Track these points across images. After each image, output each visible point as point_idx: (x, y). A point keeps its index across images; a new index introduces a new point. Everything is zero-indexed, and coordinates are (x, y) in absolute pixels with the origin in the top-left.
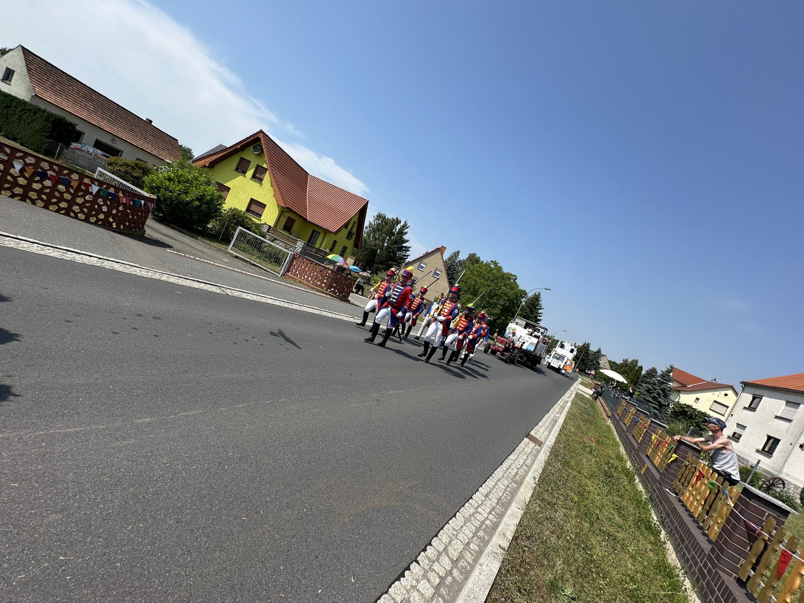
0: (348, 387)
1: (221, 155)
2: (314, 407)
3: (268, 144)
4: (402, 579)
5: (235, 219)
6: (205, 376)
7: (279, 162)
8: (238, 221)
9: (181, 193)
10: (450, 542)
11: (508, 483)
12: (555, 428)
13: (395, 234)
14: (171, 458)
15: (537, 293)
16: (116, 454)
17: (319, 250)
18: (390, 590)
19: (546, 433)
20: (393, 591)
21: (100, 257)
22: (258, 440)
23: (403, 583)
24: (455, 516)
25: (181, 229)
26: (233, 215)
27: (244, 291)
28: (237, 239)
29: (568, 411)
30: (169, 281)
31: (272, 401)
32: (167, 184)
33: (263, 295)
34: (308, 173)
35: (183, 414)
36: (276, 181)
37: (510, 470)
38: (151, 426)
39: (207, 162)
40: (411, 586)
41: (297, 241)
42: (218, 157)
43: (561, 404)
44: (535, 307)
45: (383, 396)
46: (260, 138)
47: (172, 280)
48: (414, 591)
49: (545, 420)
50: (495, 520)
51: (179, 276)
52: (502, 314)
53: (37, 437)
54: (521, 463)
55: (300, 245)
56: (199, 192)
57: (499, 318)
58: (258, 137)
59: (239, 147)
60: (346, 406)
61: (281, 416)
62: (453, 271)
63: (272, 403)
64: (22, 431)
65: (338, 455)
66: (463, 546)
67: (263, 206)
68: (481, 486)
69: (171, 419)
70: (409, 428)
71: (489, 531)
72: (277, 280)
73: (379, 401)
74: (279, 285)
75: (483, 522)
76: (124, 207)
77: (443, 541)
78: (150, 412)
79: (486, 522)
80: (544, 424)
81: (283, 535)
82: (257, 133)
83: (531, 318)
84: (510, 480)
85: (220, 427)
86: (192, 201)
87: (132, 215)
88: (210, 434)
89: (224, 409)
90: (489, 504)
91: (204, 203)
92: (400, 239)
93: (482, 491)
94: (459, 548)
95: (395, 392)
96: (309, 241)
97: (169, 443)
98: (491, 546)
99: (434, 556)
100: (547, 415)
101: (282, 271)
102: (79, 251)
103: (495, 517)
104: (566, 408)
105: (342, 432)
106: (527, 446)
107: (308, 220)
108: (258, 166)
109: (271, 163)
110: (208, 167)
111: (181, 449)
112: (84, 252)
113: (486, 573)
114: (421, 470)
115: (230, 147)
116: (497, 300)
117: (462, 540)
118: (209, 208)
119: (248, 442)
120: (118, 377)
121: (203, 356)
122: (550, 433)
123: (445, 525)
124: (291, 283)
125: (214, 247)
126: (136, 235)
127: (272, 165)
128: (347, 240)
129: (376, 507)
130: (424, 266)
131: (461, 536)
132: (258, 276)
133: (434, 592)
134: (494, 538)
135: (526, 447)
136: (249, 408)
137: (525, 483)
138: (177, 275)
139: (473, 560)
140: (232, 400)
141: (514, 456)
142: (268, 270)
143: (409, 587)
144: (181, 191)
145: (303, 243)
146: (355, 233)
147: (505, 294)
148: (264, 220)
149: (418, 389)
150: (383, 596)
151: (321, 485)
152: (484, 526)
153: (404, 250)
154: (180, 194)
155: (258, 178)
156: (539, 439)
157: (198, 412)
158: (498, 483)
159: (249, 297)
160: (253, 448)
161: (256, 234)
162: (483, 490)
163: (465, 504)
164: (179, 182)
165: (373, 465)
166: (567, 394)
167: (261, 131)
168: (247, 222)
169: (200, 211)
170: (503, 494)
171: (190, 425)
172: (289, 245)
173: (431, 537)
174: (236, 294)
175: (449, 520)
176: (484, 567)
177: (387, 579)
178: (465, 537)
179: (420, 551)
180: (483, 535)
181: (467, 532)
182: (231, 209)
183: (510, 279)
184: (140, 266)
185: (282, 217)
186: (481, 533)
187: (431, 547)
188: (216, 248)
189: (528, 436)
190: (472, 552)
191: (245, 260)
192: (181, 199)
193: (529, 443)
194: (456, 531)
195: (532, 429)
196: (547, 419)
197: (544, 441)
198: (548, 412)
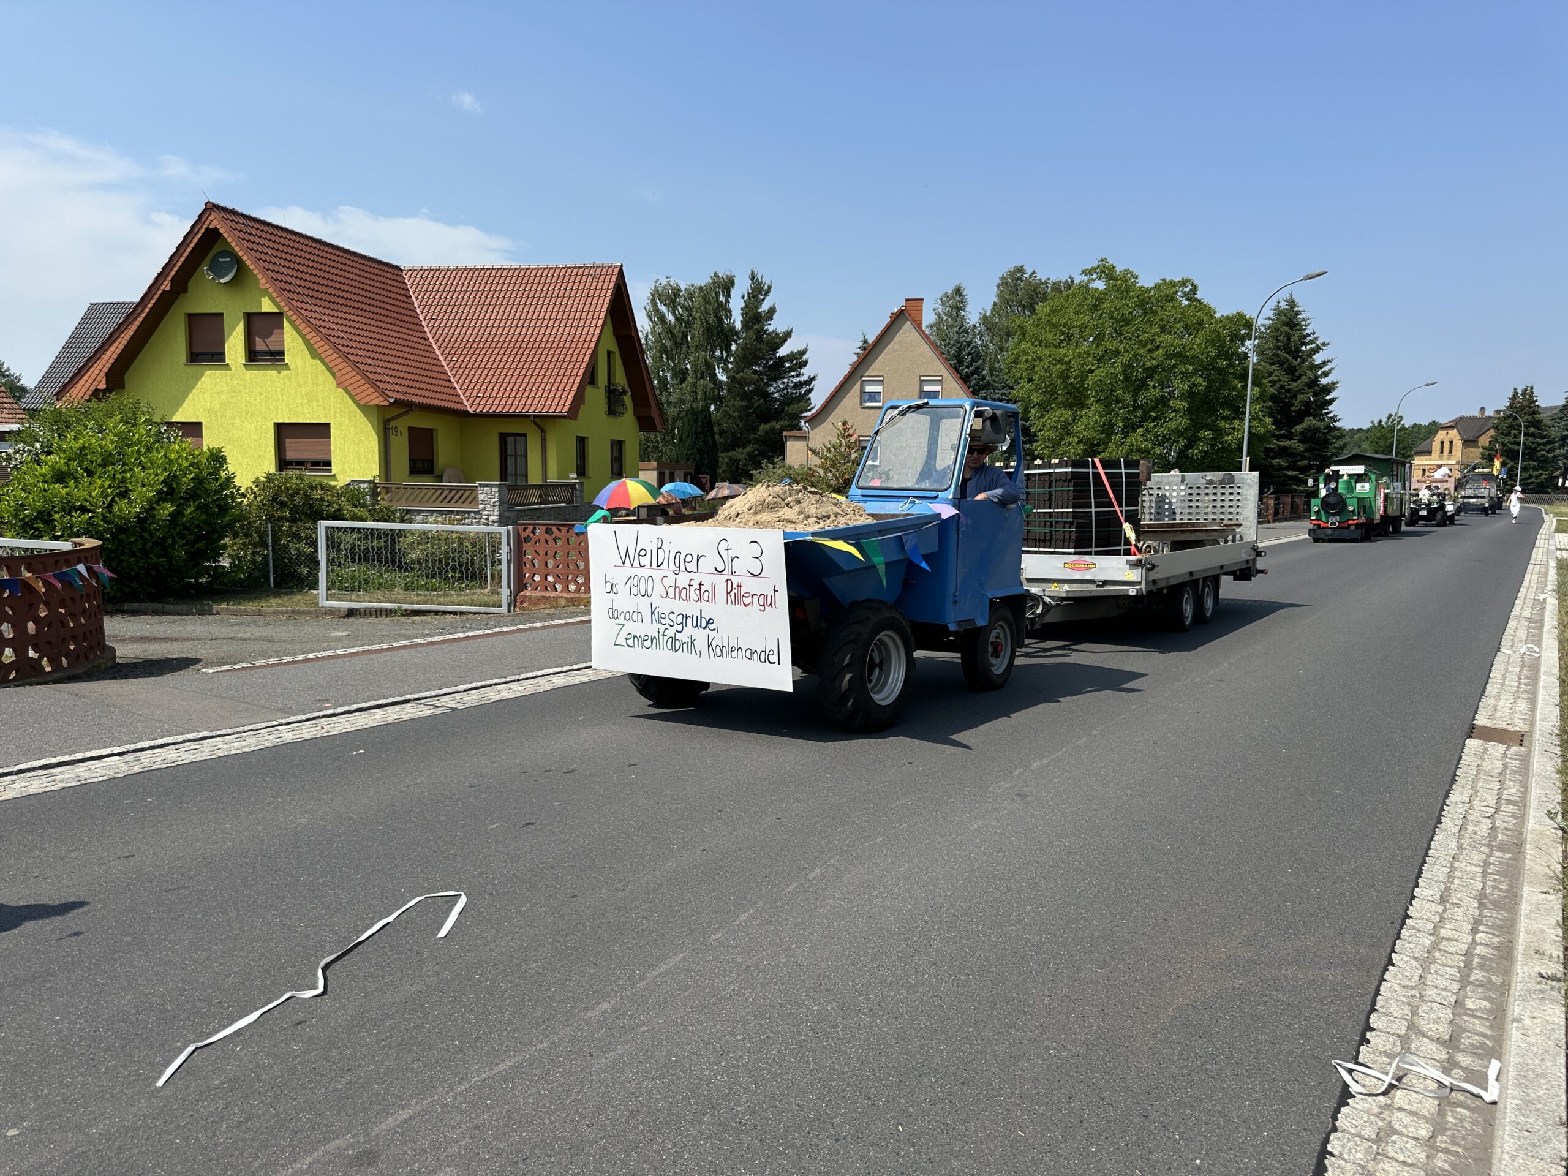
0: (927, 792)
1: (128, 337)
2: (892, 862)
3: (247, 237)
4: (1350, 1101)
5: (283, 504)
6: (617, 890)
7: (304, 276)
8: (294, 510)
9: (113, 500)
10: (1414, 1012)
11: (1484, 857)
12: (1541, 683)
13: (737, 333)
14: (718, 1052)
15: (1284, 305)
16: (619, 1077)
17: (545, 488)
18: (1337, 1124)
19: (1522, 706)
20: (1348, 1124)
21: (117, 750)
22: (843, 966)
23: (1358, 1106)
24: (1390, 962)
25: (159, 606)
26: (274, 499)
27: (479, 684)
28: (331, 562)
29: (1560, 624)
30: (306, 736)
31: (794, 885)
32: (64, 491)
33: (530, 675)
34: (397, 268)
35: (655, 973)
36: (326, 338)
37: (1470, 828)
38: (623, 1014)
39: (96, 377)
40: (1380, 1107)
41: (473, 489)
42: (121, 347)
43: (1527, 613)
44: (1296, 353)
45: (1025, 781)
46: (216, 229)
47: (307, 732)
48: (1393, 1114)
49: (1499, 676)
50: (1495, 940)
51: (309, 716)
52: (1197, 425)
53: (464, 1094)
54: (1492, 801)
55: (488, 496)
56: (157, 475)
57: (1192, 442)
58: (208, 229)
59: (166, 286)
60: (958, 835)
61: (841, 905)
62: (973, 360)
63: (798, 887)
64: (432, 1097)
65: (1031, 937)
66: (1449, 1011)
67: (321, 430)
68: (1417, 885)
69: (644, 990)
70: (1145, 827)
71: (1494, 965)
72: (512, 625)
73: (1027, 796)
74: (534, 633)
75: (1468, 954)
76: (46, 604)
77: (1395, 1014)
78: (594, 992)
79: (1476, 951)
80: (1503, 685)
81: (1048, 1103)
82: (200, 216)
83: (1299, 392)
84: (1486, 850)
85: (745, 969)
86: (152, 508)
87: (73, 615)
88: (739, 988)
89: (719, 935)
90: (1460, 913)
91: (187, 500)
92: (762, 342)
93: (1426, 894)
94: (1440, 1015)
95: (1045, 761)
96: (503, 477)
97: (687, 1030)
98: (1520, 982)
99: (1394, 1045)
100: (1500, 659)
101: (505, 592)
102: (66, 758)
103: (1493, 934)
104: (1546, 619)
105: (997, 889)
106: (1486, 756)
107: (471, 410)
108: (251, 319)
109: (284, 288)
110: (109, 389)
111: (718, 1032)
112: (80, 756)
113: (1537, 1031)
114: (1245, 902)
115: (142, 299)
116: (1162, 384)
117: (1438, 999)
118: (202, 508)
119: (825, 976)
120: (465, 955)
121: (570, 853)
122: (1533, 701)
123: (1380, 985)
124: (553, 617)
125: (276, 613)
126: (103, 666)
127: (291, 295)
128: (611, 419)
129: (1196, 1001)
130: (879, 389)
131: (1430, 993)
132: (461, 635)
133: (1437, 1103)
134: (1519, 967)
135: (1484, 760)
136: (764, 915)
137: (1529, 837)
138: (304, 717)
139: (1491, 1027)
140: (716, 912)
141: (1461, 794)
142: (464, 608)
143: (1376, 1110)
144: (106, 497)
145: (495, 490)
146: (626, 387)
147: (1181, 357)
148: (343, 472)
149: (1095, 732)
150: (1331, 1138)
151: (1046, 1002)
152: (1476, 960)
153: (790, 369)
154: (110, 506)
155: (265, 353)
156: (1510, 728)
157: (678, 959)
158: (1456, 865)
159: (505, 693)
160: (847, 984)
161: (365, 520)
162: (1426, 891)
163: (1399, 933)
164: (90, 473)
165: (1125, 930)
166: (1531, 578)
167: (211, 208)
168: (322, 499)
169: (186, 528)
170: (1484, 884)
171: (688, 986)
172: (458, 513)
173: (1363, 1017)
174: (471, 698)
175: (1384, 973)
176: (1527, 1022)
177: (1319, 1110)
178: (1444, 993)
179: (1355, 1047)
180: (1483, 976)
181: (1442, 983)
182: (257, 482)
183: (1171, 299)
184: (213, 734)
185: (393, 439)
186: (1477, 975)
187: (1374, 1033)
188: (282, 613)
189: (1472, 731)
190: (1479, 1014)
191: (381, 610)
192: (121, 517)
193: (1486, 750)
194: (1413, 988)
195: (1476, 712)
196: (1506, 670)
197: (1526, 728)
198: (1499, 649)
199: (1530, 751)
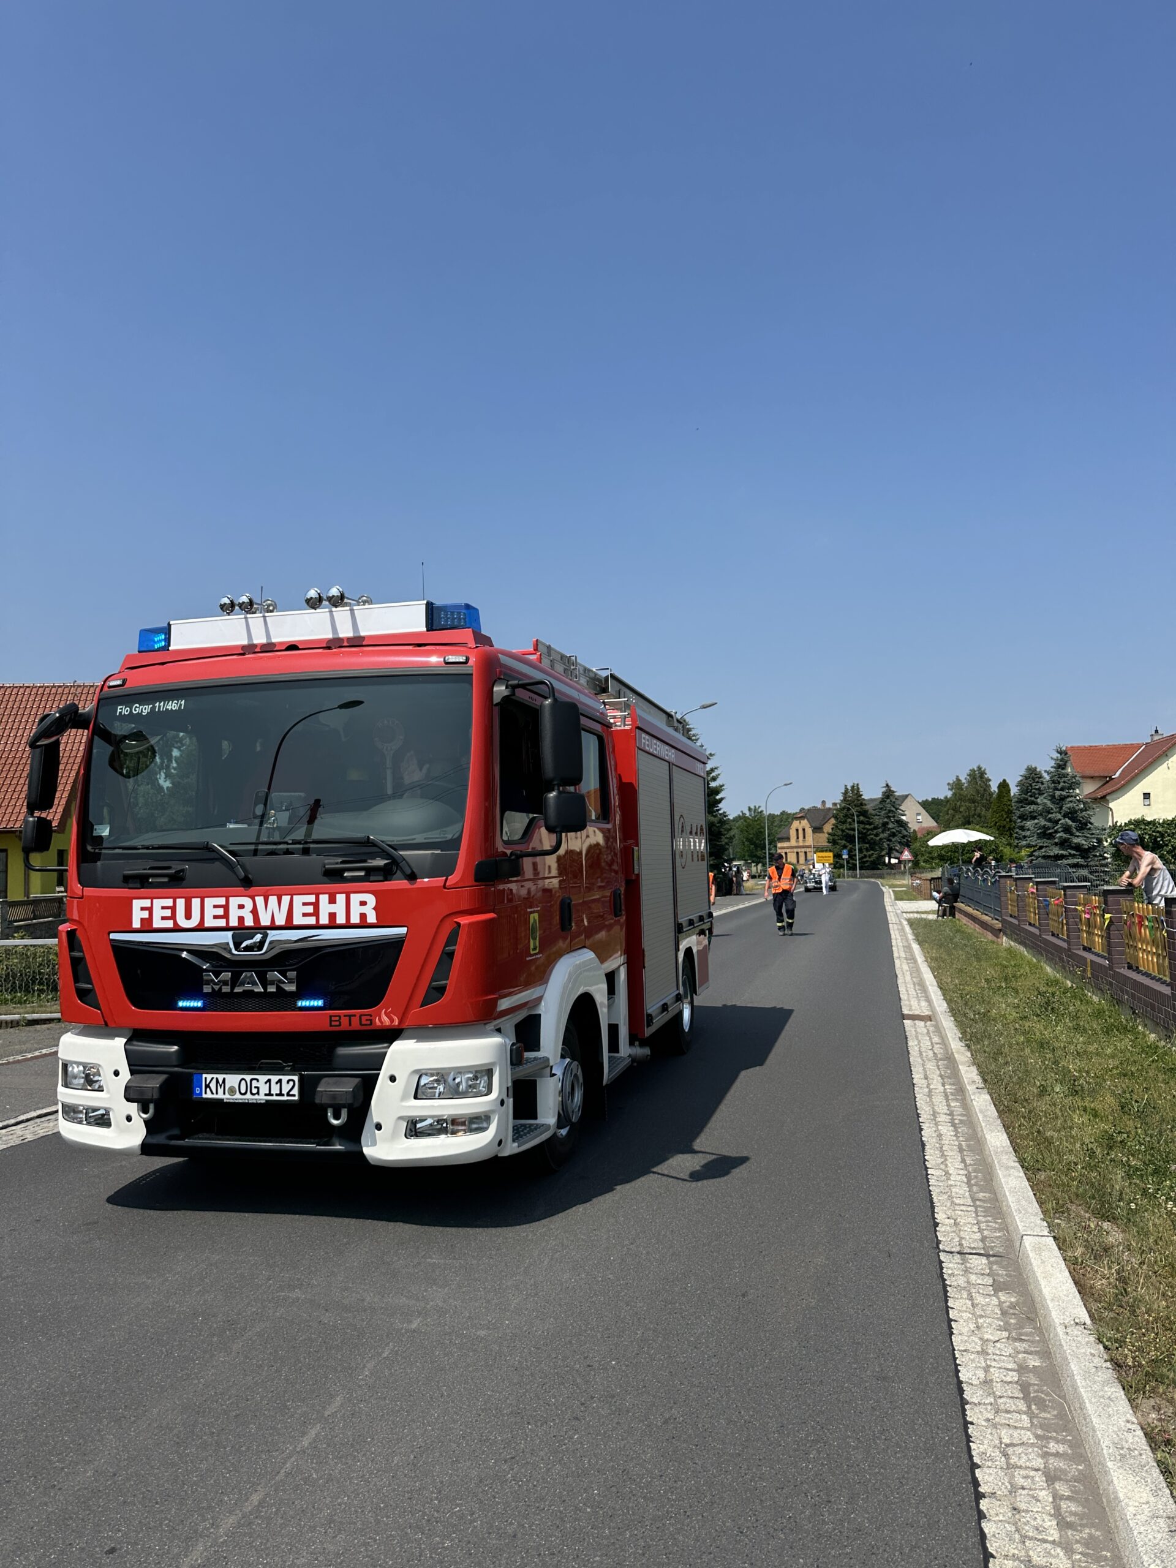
4: (923, 1130)
10: (933, 1108)
12: (930, 992)
18: (922, 1134)
19: (924, 1004)
23: (927, 1131)
24: (916, 1097)
29: (927, 959)
37: (924, 1054)
40: (934, 1130)
43: (903, 955)
49: (904, 990)
54: (930, 1044)
68: (912, 1074)
71: (958, 1093)
77: (926, 1109)
79: (949, 1091)
84: (936, 1060)
90: (935, 1081)
94: (944, 1107)
99: (930, 1116)
100: (900, 981)
103: (953, 1085)
104: (917, 957)
113: (981, 1103)
122: (929, 1000)
123: (915, 1103)
131: (936, 1103)
135: (916, 1028)
137: (953, 1052)
141: (912, 1041)
150: (922, 1137)
156: (922, 1014)
158: (925, 1067)
162: (917, 1076)
163: (914, 1088)
166: (895, 934)
170: (941, 1071)
173: (914, 1110)
176: (976, 1099)
177: (914, 1133)
178: (942, 1103)
179: (917, 1117)
180: (955, 1096)
181: (939, 1100)
186: (952, 1095)
189: (904, 1016)
190: (958, 1106)
193: (915, 1024)
194: (928, 1101)
195: (901, 1008)
196: (906, 986)
197: (930, 1013)
198: (897, 976)
199: (936, 1021)
